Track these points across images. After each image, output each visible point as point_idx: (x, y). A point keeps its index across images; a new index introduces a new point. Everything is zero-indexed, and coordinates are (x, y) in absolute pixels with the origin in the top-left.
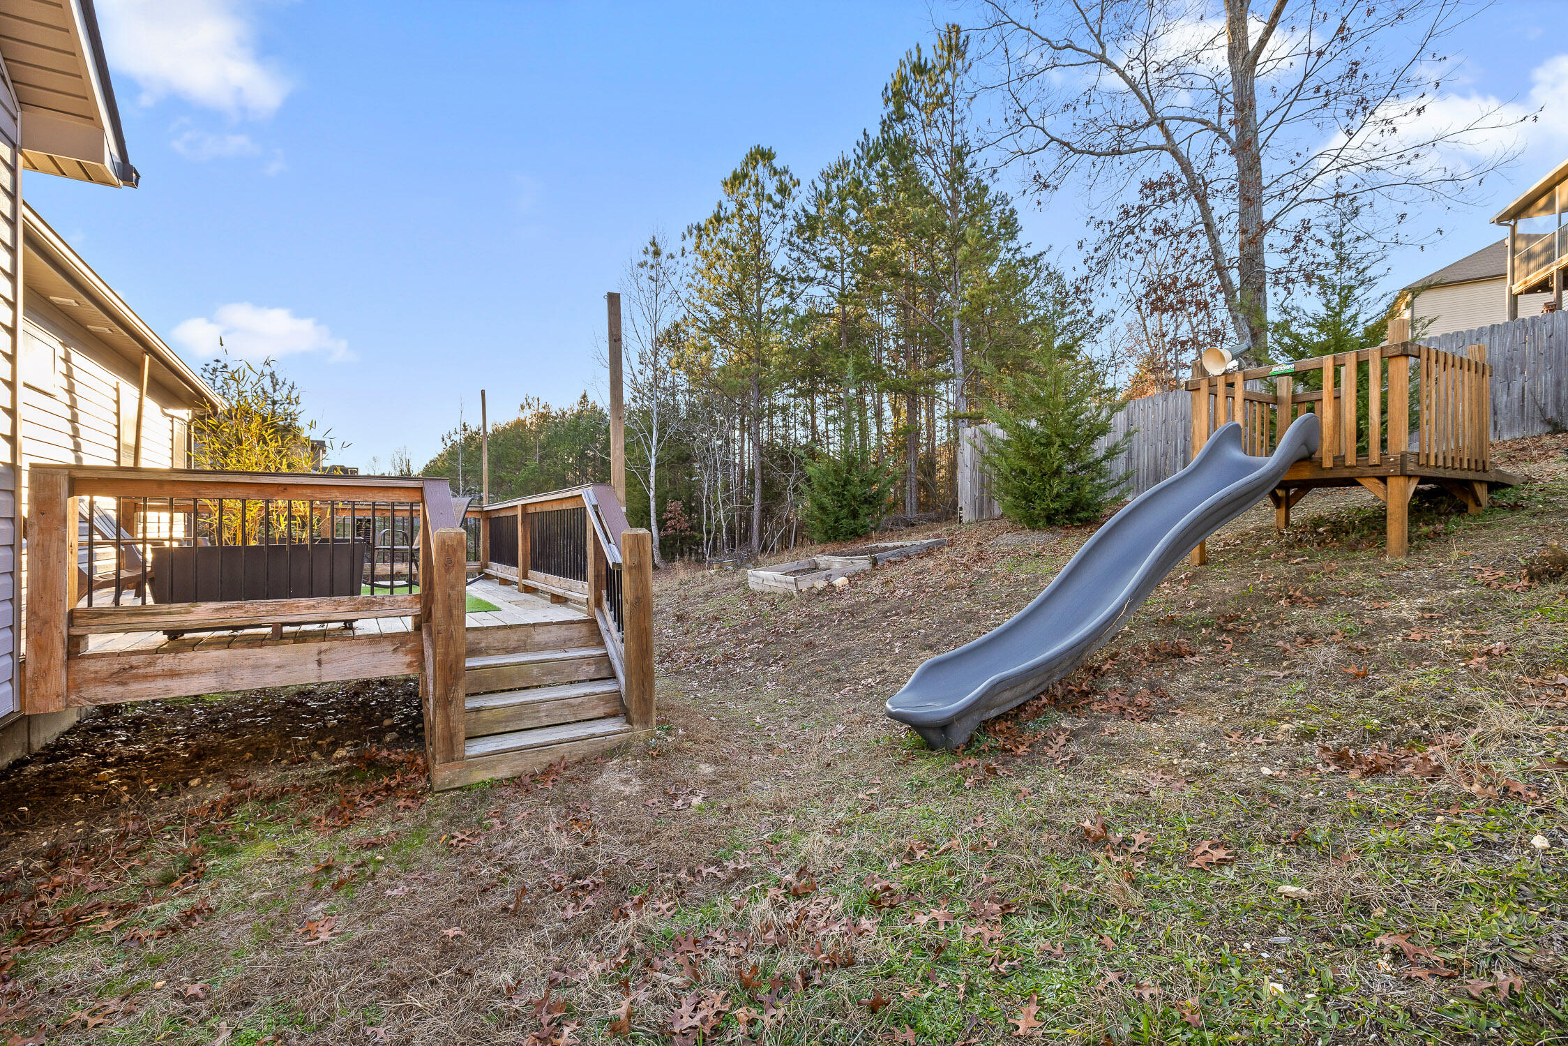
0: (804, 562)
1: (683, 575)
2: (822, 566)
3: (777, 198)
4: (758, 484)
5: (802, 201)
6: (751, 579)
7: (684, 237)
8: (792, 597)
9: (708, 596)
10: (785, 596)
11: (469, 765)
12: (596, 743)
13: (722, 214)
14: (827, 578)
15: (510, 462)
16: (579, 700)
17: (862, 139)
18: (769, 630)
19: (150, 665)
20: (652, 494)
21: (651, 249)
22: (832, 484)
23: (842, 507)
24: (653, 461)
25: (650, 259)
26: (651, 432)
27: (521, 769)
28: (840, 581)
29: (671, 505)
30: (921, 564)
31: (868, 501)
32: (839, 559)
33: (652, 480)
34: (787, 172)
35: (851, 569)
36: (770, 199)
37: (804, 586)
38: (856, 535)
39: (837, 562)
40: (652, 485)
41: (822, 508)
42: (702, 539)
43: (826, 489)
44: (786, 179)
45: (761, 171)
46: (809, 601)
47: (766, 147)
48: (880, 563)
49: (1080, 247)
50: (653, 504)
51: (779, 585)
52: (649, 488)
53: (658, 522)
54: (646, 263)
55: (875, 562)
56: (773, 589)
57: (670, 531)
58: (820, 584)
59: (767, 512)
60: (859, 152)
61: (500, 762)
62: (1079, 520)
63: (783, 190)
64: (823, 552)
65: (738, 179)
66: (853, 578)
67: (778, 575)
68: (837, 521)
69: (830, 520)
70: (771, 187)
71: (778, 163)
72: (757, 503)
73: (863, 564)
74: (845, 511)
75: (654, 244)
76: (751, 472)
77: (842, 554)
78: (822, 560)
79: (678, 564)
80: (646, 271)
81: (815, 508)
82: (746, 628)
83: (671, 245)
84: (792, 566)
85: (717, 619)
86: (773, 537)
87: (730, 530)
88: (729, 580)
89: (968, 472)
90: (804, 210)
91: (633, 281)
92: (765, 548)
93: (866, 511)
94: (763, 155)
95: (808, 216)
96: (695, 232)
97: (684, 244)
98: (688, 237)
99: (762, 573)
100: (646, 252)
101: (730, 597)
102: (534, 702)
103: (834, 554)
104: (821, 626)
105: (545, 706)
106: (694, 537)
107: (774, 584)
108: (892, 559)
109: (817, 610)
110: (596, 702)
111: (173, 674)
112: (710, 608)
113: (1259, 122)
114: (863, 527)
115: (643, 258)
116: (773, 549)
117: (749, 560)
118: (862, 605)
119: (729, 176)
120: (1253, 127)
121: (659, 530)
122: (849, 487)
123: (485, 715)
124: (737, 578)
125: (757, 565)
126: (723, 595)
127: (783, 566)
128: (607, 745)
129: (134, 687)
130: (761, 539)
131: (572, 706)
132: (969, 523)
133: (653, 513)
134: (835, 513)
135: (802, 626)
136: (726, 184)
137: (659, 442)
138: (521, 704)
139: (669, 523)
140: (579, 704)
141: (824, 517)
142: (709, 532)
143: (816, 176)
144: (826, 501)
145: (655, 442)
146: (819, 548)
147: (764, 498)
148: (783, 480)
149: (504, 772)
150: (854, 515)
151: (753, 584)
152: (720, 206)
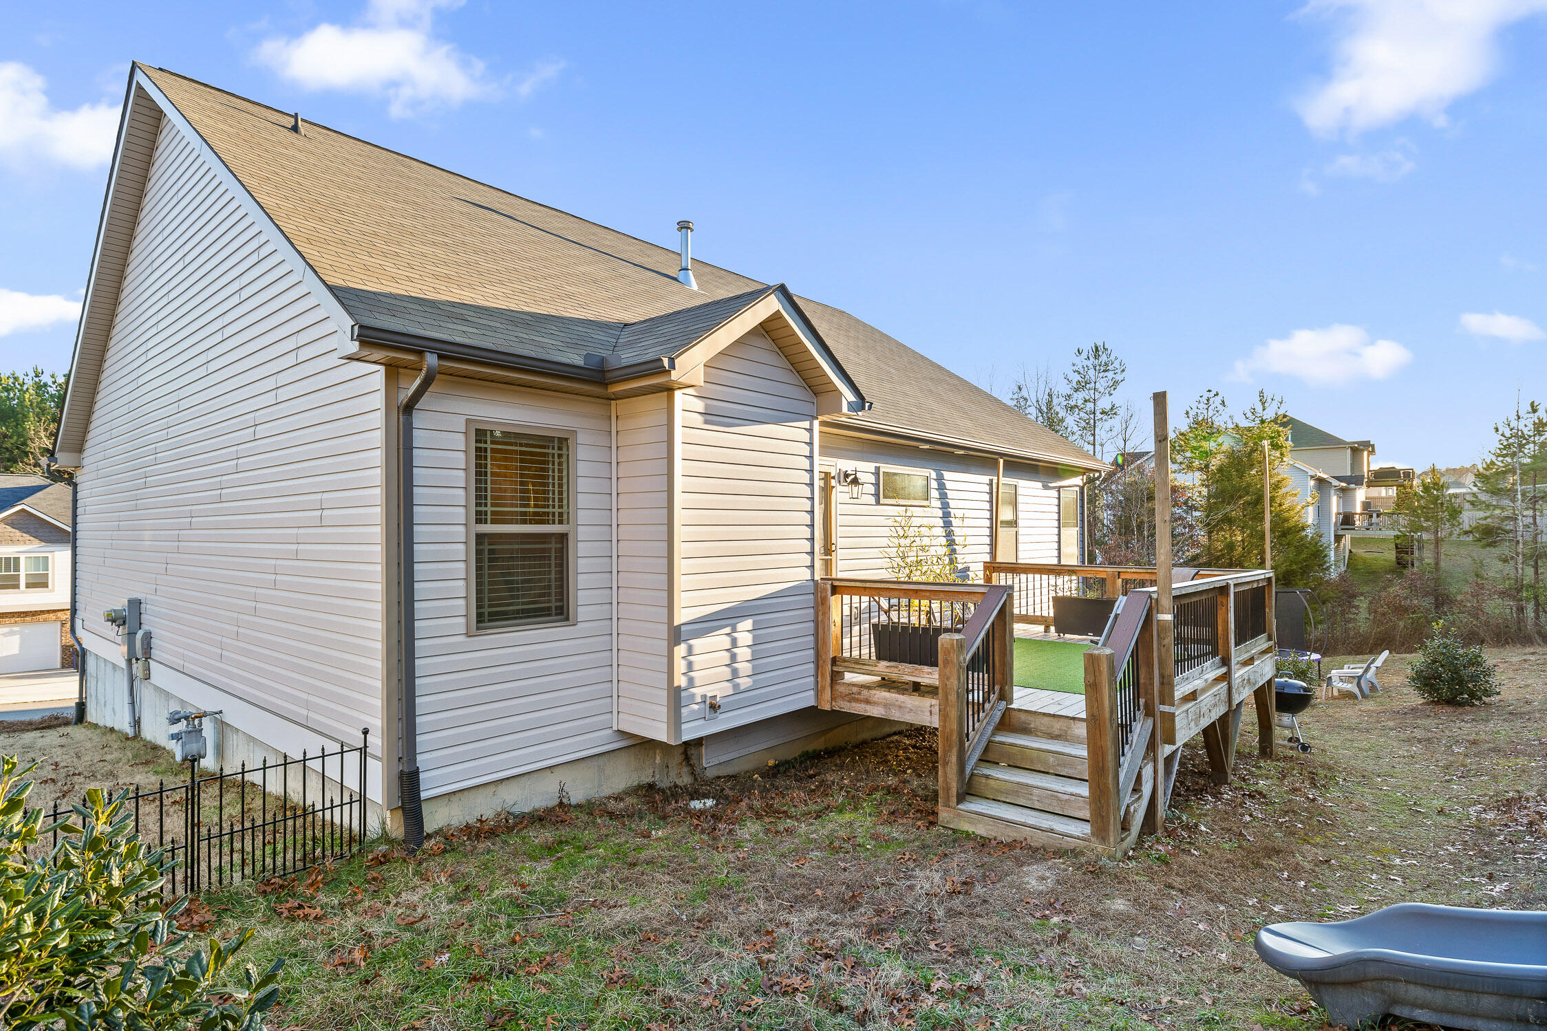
11: (959, 815)
12: (1054, 839)
16: (1067, 797)
19: (859, 693)
27: (994, 834)
61: (980, 822)
102: (1027, 785)
105: (1036, 791)
110: (1082, 804)
111: (867, 702)
123: (992, 782)
128: (1065, 845)
129: (854, 704)
131: (1059, 799)
138: (1018, 783)
140: (1066, 800)
149: (981, 830)
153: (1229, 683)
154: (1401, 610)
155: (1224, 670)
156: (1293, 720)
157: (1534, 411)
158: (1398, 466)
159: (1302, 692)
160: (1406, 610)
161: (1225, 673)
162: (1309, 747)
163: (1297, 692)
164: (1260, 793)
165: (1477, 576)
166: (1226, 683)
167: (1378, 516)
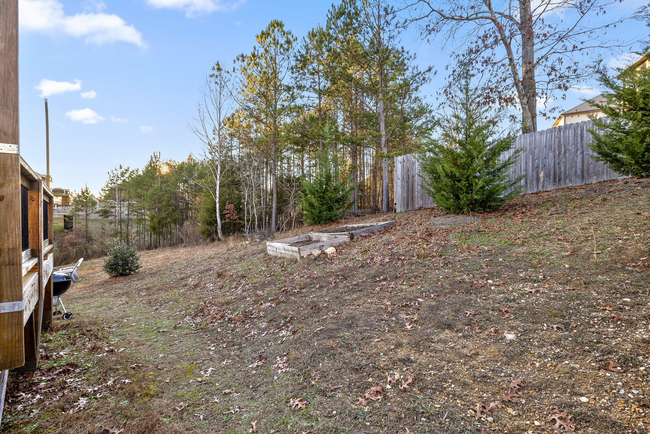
0: (302, 237)
1: (231, 244)
2: (314, 239)
3: (286, 46)
4: (275, 195)
5: (298, 47)
6: (269, 248)
7: (235, 62)
8: (296, 261)
9: (241, 259)
10: (292, 261)
13: (256, 54)
14: (321, 248)
15: (145, 185)
17: (331, 10)
18: (280, 289)
20: (217, 200)
21: (216, 67)
22: (317, 191)
23: (323, 205)
24: (218, 182)
25: (216, 73)
26: (217, 168)
28: (330, 250)
29: (228, 207)
30: (385, 238)
31: (337, 201)
32: (326, 235)
33: (217, 193)
34: (290, 33)
35: (336, 241)
36: (281, 46)
37: (305, 254)
38: (331, 220)
39: (325, 237)
40: (218, 195)
41: (311, 205)
42: (245, 224)
43: (314, 194)
44: (290, 37)
45: (277, 34)
46: (308, 264)
47: (279, 20)
48: (355, 237)
49: (447, 69)
50: (218, 205)
51: (287, 252)
52: (216, 197)
53: (221, 215)
54: (213, 75)
55: (352, 237)
56: (282, 255)
57: (227, 220)
58: (316, 252)
59: (279, 211)
60: (330, 16)
62: (490, 207)
63: (288, 42)
64: (312, 230)
65: (265, 35)
66: (339, 247)
67: (286, 246)
68: (320, 212)
69: (316, 212)
70: (282, 40)
71: (285, 29)
72: (274, 205)
73: (344, 238)
74: (325, 206)
75: (218, 64)
76: (272, 191)
77: (327, 231)
78: (314, 235)
79: (231, 238)
80: (213, 79)
81: (308, 205)
82: (263, 285)
83: (227, 65)
84: (295, 239)
85: (243, 277)
86: (283, 223)
87: (260, 219)
88: (255, 248)
89: (399, 182)
90: (299, 52)
91: (207, 86)
92: (278, 229)
93: (337, 207)
94: (279, 25)
95: (302, 56)
96: (241, 58)
97: (235, 65)
98: (237, 61)
99: (276, 244)
100: (213, 69)
101: (255, 260)
103: (322, 232)
104: (321, 287)
106: (240, 223)
107: (283, 252)
108: (363, 234)
109: (316, 272)
112: (240, 268)
113: (532, 11)
114: (335, 216)
115: (212, 72)
116: (282, 229)
117: (269, 236)
118: (351, 269)
119: (259, 34)
120: (529, 13)
121: (221, 219)
122: (327, 193)
124: (261, 247)
125: (273, 239)
126: (251, 258)
127: (289, 239)
130: (276, 224)
132: (401, 212)
133: (218, 211)
134: (319, 208)
135: (305, 286)
136: (258, 37)
137: (221, 173)
139: (226, 216)
141: (313, 210)
142: (248, 221)
143: (306, 35)
144: (314, 200)
145: (219, 173)
146: (310, 228)
147: (278, 202)
148: (288, 193)
150: (330, 209)
151: (270, 251)
152: (255, 48)
153: (39, 274)
154: (73, 245)
155: (35, 261)
156: (59, 300)
157: (121, 168)
158: (63, 189)
159: (65, 280)
160: (76, 244)
161: (36, 265)
162: (71, 314)
163: (61, 280)
164: (72, 365)
165: (103, 229)
166: (37, 273)
167: (57, 206)
